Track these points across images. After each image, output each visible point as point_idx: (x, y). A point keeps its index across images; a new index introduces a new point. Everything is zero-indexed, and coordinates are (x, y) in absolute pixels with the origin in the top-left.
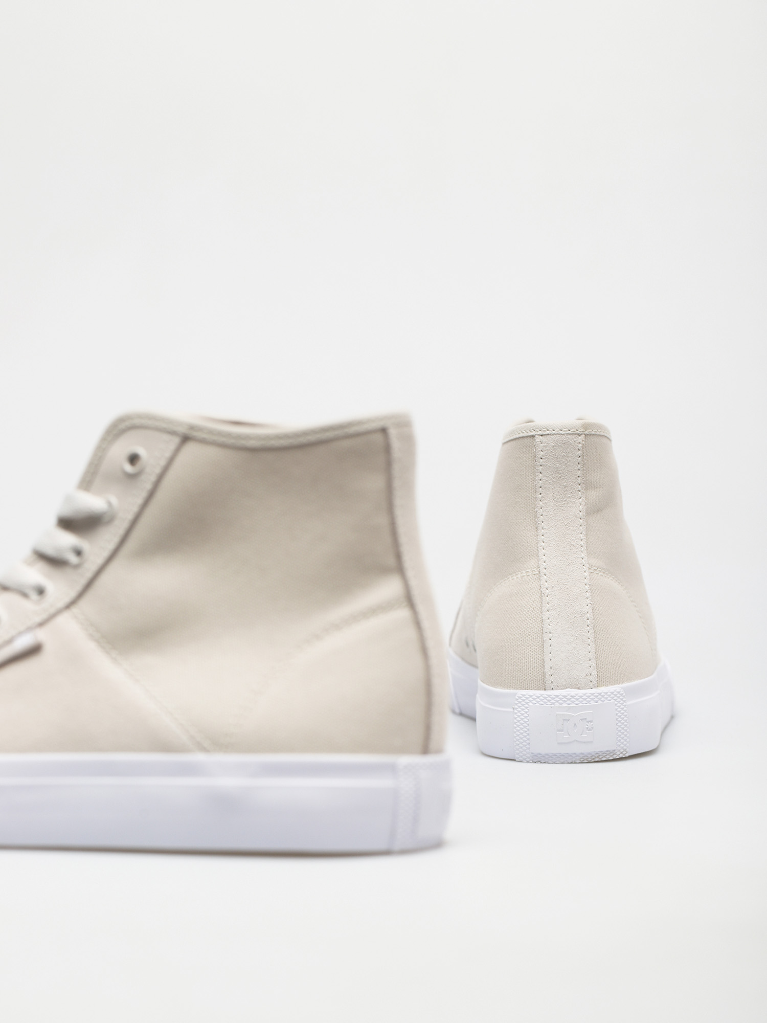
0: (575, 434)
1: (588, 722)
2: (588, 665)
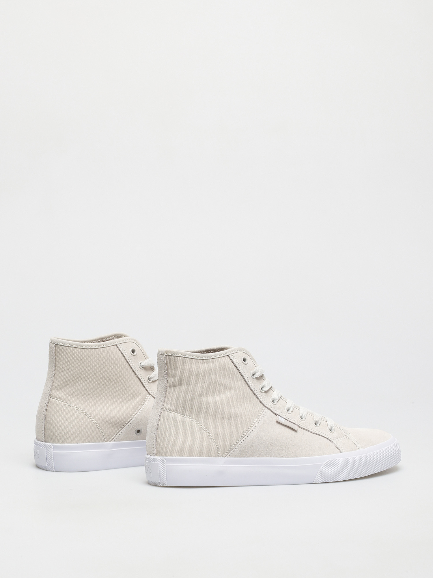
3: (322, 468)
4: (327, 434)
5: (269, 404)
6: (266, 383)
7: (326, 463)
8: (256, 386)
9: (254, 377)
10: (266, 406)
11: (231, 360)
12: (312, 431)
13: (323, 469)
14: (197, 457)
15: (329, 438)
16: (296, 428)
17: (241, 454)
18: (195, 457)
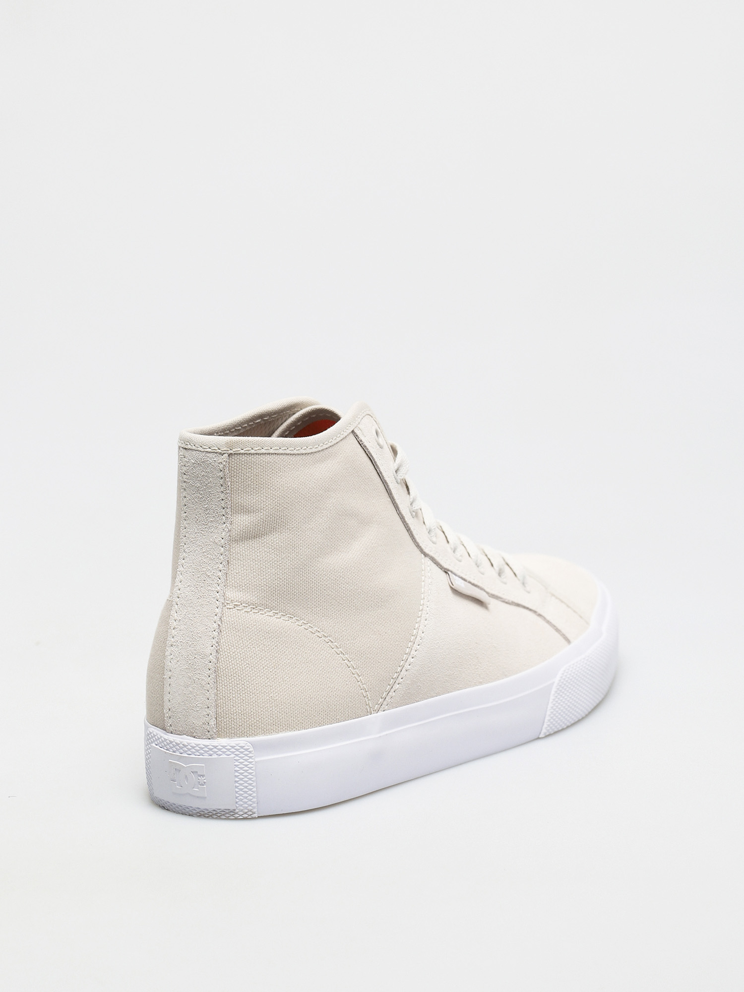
0: (216, 453)
1: (200, 776)
2: (205, 713)
3: (556, 695)
5: (429, 544)
7: (560, 681)
10: (427, 551)
11: (361, 444)
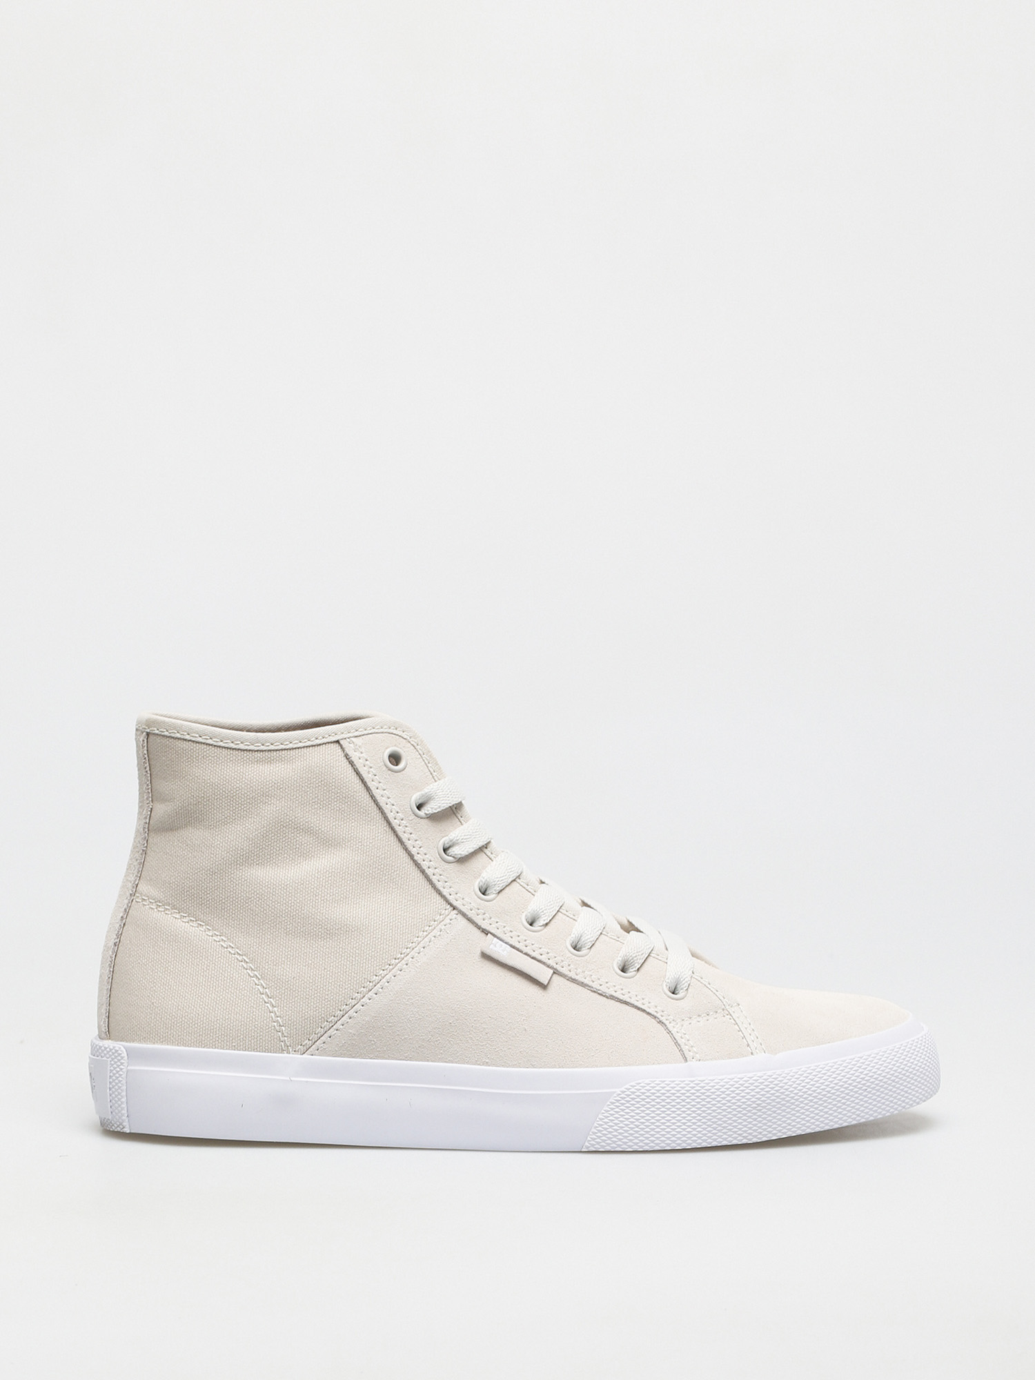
3: (612, 1106)
4: (658, 1001)
5: (467, 898)
6: (464, 835)
7: (623, 1092)
8: (426, 840)
9: (422, 813)
10: (455, 903)
11: (346, 756)
12: (603, 989)
13: (612, 1109)
14: (216, 1050)
15: (658, 1015)
16: (543, 974)
17: (352, 1049)
18: (211, 1050)
